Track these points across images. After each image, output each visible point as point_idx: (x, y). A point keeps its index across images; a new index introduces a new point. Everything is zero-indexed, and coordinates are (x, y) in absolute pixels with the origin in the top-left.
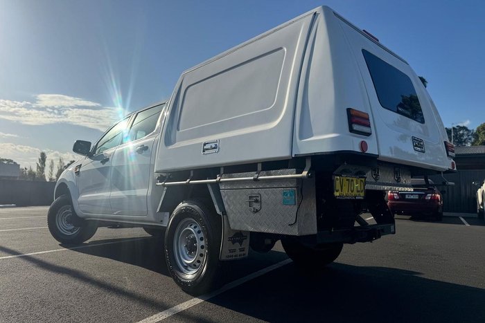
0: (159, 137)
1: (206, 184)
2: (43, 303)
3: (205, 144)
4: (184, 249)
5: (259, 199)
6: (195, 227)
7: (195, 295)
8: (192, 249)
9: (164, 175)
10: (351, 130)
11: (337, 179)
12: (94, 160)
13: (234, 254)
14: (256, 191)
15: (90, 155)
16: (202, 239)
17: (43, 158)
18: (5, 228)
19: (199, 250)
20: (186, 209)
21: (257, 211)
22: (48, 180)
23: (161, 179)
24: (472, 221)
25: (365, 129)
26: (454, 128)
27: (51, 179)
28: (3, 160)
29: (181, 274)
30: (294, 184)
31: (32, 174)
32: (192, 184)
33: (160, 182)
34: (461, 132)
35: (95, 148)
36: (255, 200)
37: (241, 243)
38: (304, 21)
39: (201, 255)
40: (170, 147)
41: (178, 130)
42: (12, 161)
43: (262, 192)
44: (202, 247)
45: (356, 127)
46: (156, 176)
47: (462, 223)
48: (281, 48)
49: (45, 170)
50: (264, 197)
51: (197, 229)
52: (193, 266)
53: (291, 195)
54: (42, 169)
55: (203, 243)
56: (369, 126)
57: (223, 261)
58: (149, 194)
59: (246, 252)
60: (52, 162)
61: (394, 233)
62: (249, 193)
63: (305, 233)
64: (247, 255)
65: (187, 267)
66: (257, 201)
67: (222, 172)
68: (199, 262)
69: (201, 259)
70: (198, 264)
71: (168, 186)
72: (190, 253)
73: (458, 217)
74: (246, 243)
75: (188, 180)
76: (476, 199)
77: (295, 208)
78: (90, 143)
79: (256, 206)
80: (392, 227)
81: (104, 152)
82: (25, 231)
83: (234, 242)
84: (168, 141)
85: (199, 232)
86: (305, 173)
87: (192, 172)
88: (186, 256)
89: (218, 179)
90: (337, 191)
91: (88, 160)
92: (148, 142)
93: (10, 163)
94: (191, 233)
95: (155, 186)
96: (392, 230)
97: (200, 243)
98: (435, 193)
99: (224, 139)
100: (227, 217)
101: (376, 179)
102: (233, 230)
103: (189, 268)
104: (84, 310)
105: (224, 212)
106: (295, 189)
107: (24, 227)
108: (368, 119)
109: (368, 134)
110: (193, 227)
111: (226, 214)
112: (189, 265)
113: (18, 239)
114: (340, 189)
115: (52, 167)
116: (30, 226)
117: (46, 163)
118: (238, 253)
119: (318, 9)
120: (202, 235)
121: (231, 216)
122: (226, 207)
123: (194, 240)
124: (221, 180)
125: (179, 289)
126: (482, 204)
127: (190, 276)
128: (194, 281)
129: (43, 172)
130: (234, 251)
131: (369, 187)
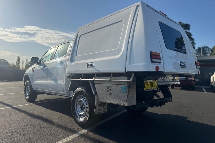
0: (68, 58)
1: (88, 81)
2: (18, 132)
3: (88, 63)
4: (79, 108)
5: (111, 89)
6: (84, 99)
7: (84, 128)
8: (82, 108)
9: (70, 75)
10: (152, 61)
11: (145, 82)
12: (40, 66)
13: (100, 111)
14: (110, 85)
15: (39, 63)
16: (87, 104)
17: (19, 59)
18: (2, 93)
19: (85, 109)
20: (80, 91)
21: (110, 94)
22: (21, 69)
23: (69, 77)
24: (208, 91)
25: (158, 61)
26: (202, 47)
27: (23, 69)
28: (2, 60)
29: (78, 119)
30: (126, 84)
31: (14, 66)
32: (82, 80)
33: (69, 78)
34: (206, 49)
35: (41, 60)
36: (109, 89)
37: (104, 106)
38: (133, 8)
39: (87, 111)
40: (73, 63)
41: (76, 55)
42: (5, 60)
43: (113, 86)
44: (87, 108)
45: (154, 60)
46: (67, 75)
47: (203, 91)
48: (122, 21)
49: (20, 65)
50: (114, 88)
51: (85, 100)
52: (83, 115)
53: (125, 88)
54: (18, 64)
55: (87, 106)
56: (160, 59)
57: (96, 115)
58: (64, 83)
59: (106, 110)
60: (23, 61)
61: (171, 101)
62: (107, 86)
63: (131, 105)
64: (106, 111)
65: (80, 116)
66: (110, 90)
67: (95, 76)
68: (85, 114)
69: (86, 113)
70: (85, 115)
71: (72, 80)
72: (82, 110)
73: (202, 88)
74: (106, 107)
75: (81, 78)
76: (210, 80)
77: (127, 94)
78: (38, 58)
79: (110, 92)
80: (171, 99)
81: (45, 63)
82: (11, 94)
83: (100, 107)
84: (72, 60)
85: (86, 101)
86: (131, 79)
87: (82, 75)
88: (80, 111)
89: (94, 79)
90: (145, 88)
91: (38, 65)
92: (64, 60)
93: (5, 61)
94: (82, 101)
95: (66, 80)
96: (171, 100)
97: (86, 106)
98: (192, 78)
99: (96, 61)
100: (98, 96)
101: (163, 80)
102: (100, 102)
103: (81, 116)
104: (36, 135)
105: (96, 94)
106: (127, 86)
107: (11, 93)
108: (160, 56)
109: (160, 63)
110: (83, 99)
111: (97, 94)
112: (81, 115)
113: (8, 99)
114: (146, 87)
115: (23, 63)
116: (13, 93)
117: (20, 61)
118: (102, 111)
119: (139, 3)
120: (87, 102)
121: (99, 96)
122: (97, 91)
123: (83, 105)
124: (95, 80)
125: (77, 125)
126: (213, 83)
127: (81, 119)
128: (83, 122)
129: (19, 65)
130: (101, 110)
131: (160, 84)
